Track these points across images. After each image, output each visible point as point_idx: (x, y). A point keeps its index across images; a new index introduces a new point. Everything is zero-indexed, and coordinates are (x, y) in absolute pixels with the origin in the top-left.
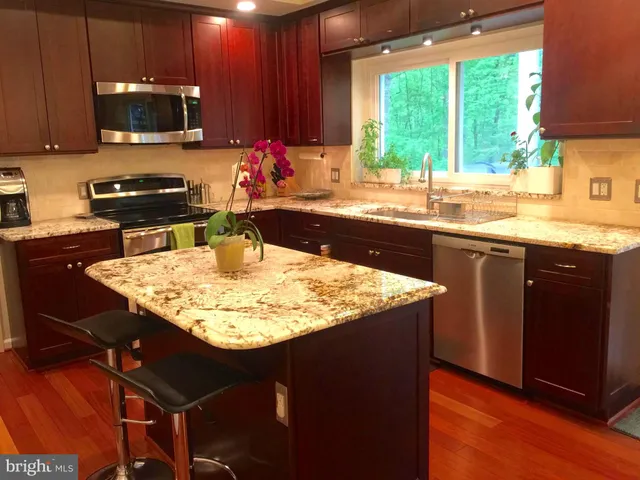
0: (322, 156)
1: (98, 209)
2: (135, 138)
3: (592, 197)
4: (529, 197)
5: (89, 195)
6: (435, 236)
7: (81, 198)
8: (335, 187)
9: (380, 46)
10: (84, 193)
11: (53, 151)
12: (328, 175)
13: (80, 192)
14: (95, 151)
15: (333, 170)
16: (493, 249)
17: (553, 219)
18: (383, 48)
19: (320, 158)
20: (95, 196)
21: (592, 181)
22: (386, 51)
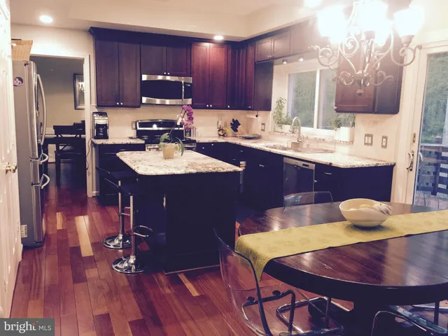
0: (257, 116)
1: (140, 134)
2: (168, 102)
3: (365, 144)
4: (340, 143)
5: (136, 128)
6: (285, 158)
7: (133, 129)
8: (263, 134)
9: (282, 59)
10: (134, 127)
11: (120, 106)
12: (260, 127)
13: (132, 125)
14: (139, 107)
15: (263, 124)
16: (304, 165)
17: (350, 155)
18: (283, 61)
19: (255, 117)
20: (139, 128)
21: (366, 135)
22: (285, 63)
